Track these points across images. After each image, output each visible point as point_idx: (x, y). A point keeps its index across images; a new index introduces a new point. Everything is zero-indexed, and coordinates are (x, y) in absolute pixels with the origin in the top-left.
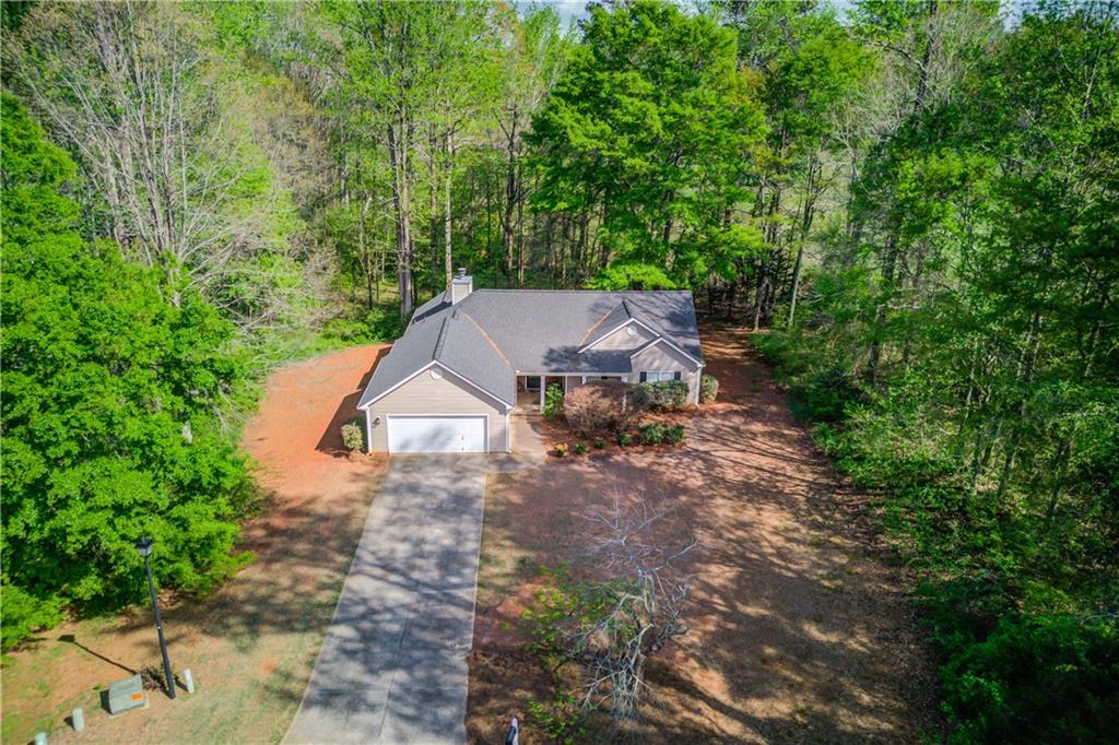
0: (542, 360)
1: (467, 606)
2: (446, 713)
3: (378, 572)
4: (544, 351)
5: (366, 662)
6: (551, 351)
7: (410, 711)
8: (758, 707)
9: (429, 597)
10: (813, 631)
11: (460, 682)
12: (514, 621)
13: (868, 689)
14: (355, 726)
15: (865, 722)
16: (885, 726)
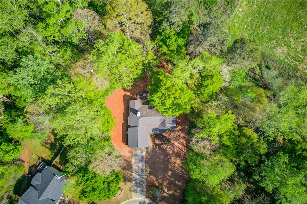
0: (152, 131)
1: (144, 179)
2: (144, 193)
3: (135, 172)
4: (152, 129)
5: (137, 187)
6: (153, 129)
7: (141, 193)
8: (169, 192)
9: (141, 177)
10: (177, 182)
11: (145, 190)
12: (149, 182)
13: (179, 190)
14: (137, 194)
15: (177, 194)
16: (179, 195)
